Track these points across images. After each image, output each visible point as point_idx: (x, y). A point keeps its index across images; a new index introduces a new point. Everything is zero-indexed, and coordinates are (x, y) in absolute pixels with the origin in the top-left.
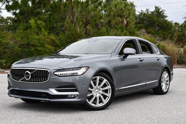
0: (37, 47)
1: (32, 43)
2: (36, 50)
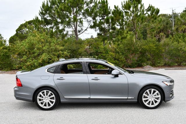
0: (103, 54)
1: (99, 51)
2: (102, 55)
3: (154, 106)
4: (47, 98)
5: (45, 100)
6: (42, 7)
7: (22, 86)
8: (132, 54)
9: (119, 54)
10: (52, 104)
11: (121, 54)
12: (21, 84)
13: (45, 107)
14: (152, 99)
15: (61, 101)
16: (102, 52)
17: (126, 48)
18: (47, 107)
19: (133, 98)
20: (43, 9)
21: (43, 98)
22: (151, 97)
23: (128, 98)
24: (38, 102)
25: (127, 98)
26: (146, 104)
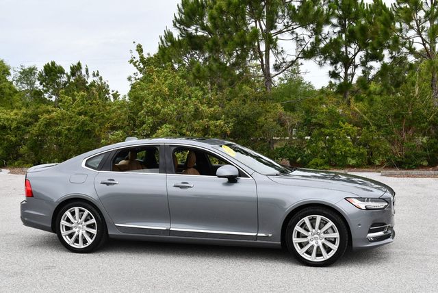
0: (325, 128)
1: (314, 120)
3: (323, 260)
4: (80, 225)
5: (77, 229)
6: (180, 6)
7: (32, 196)
8: (408, 129)
9: (368, 129)
10: (90, 239)
11: (373, 128)
12: (31, 191)
13: (76, 246)
14: (319, 241)
15: (109, 233)
16: (321, 122)
17: (391, 113)
18: (80, 246)
19: (270, 235)
20: (183, 11)
21: (74, 225)
22: (316, 236)
23: (259, 235)
24: (62, 232)
25: (255, 234)
26: (301, 252)
